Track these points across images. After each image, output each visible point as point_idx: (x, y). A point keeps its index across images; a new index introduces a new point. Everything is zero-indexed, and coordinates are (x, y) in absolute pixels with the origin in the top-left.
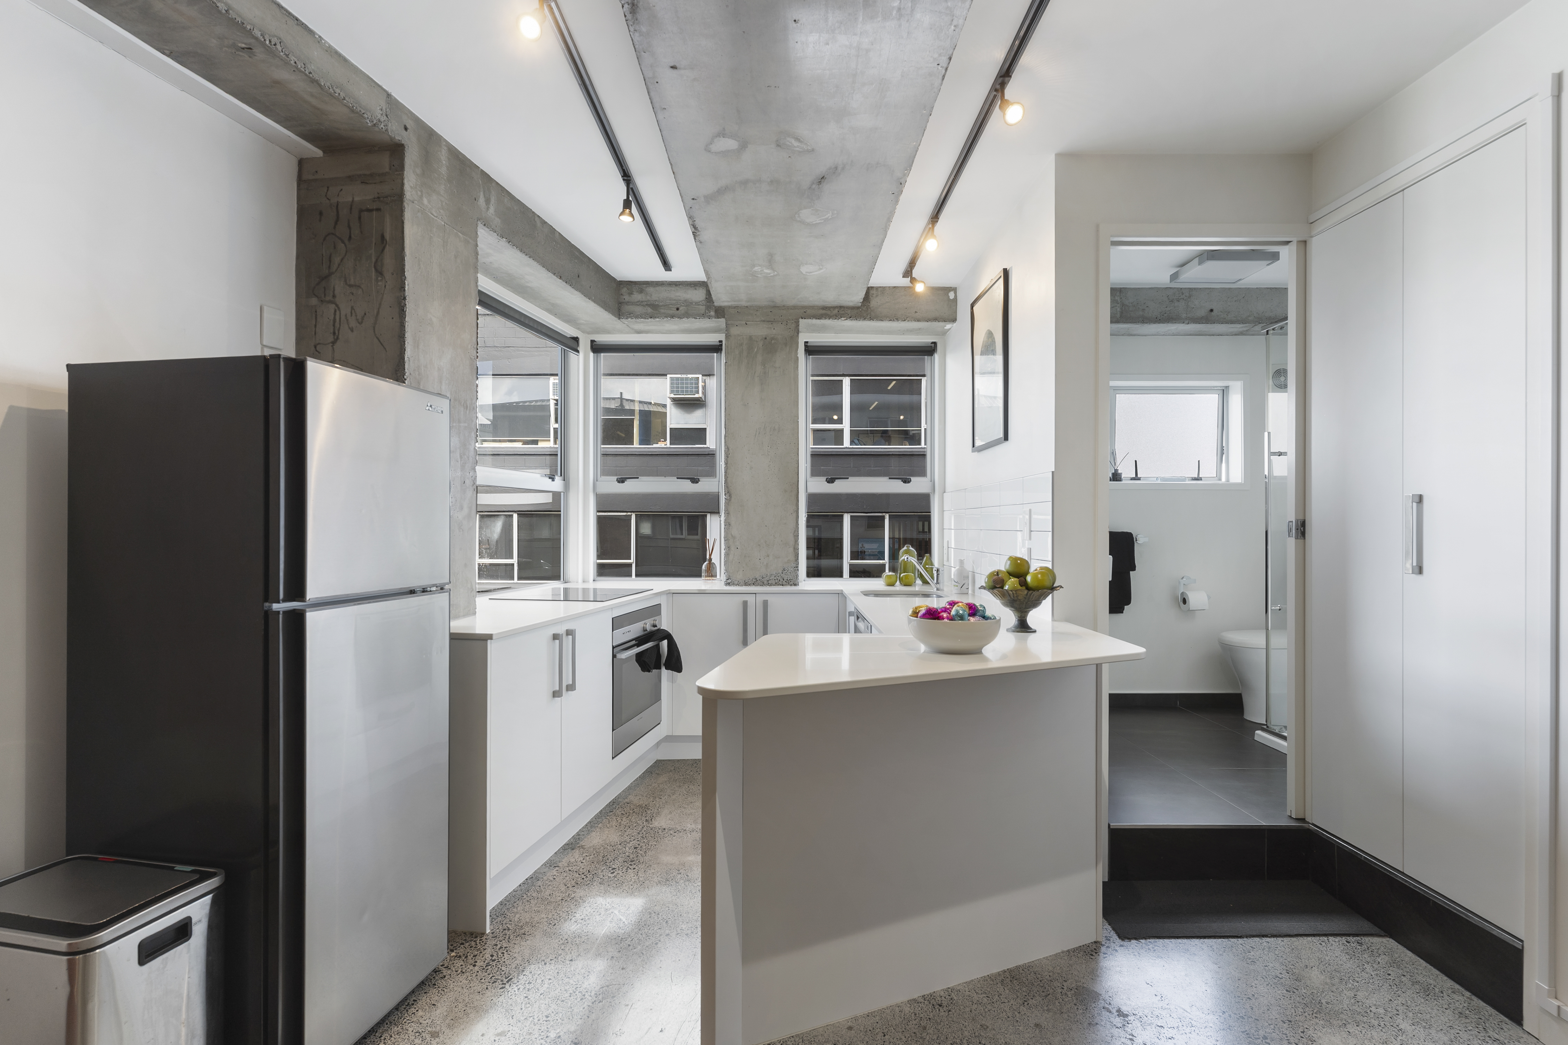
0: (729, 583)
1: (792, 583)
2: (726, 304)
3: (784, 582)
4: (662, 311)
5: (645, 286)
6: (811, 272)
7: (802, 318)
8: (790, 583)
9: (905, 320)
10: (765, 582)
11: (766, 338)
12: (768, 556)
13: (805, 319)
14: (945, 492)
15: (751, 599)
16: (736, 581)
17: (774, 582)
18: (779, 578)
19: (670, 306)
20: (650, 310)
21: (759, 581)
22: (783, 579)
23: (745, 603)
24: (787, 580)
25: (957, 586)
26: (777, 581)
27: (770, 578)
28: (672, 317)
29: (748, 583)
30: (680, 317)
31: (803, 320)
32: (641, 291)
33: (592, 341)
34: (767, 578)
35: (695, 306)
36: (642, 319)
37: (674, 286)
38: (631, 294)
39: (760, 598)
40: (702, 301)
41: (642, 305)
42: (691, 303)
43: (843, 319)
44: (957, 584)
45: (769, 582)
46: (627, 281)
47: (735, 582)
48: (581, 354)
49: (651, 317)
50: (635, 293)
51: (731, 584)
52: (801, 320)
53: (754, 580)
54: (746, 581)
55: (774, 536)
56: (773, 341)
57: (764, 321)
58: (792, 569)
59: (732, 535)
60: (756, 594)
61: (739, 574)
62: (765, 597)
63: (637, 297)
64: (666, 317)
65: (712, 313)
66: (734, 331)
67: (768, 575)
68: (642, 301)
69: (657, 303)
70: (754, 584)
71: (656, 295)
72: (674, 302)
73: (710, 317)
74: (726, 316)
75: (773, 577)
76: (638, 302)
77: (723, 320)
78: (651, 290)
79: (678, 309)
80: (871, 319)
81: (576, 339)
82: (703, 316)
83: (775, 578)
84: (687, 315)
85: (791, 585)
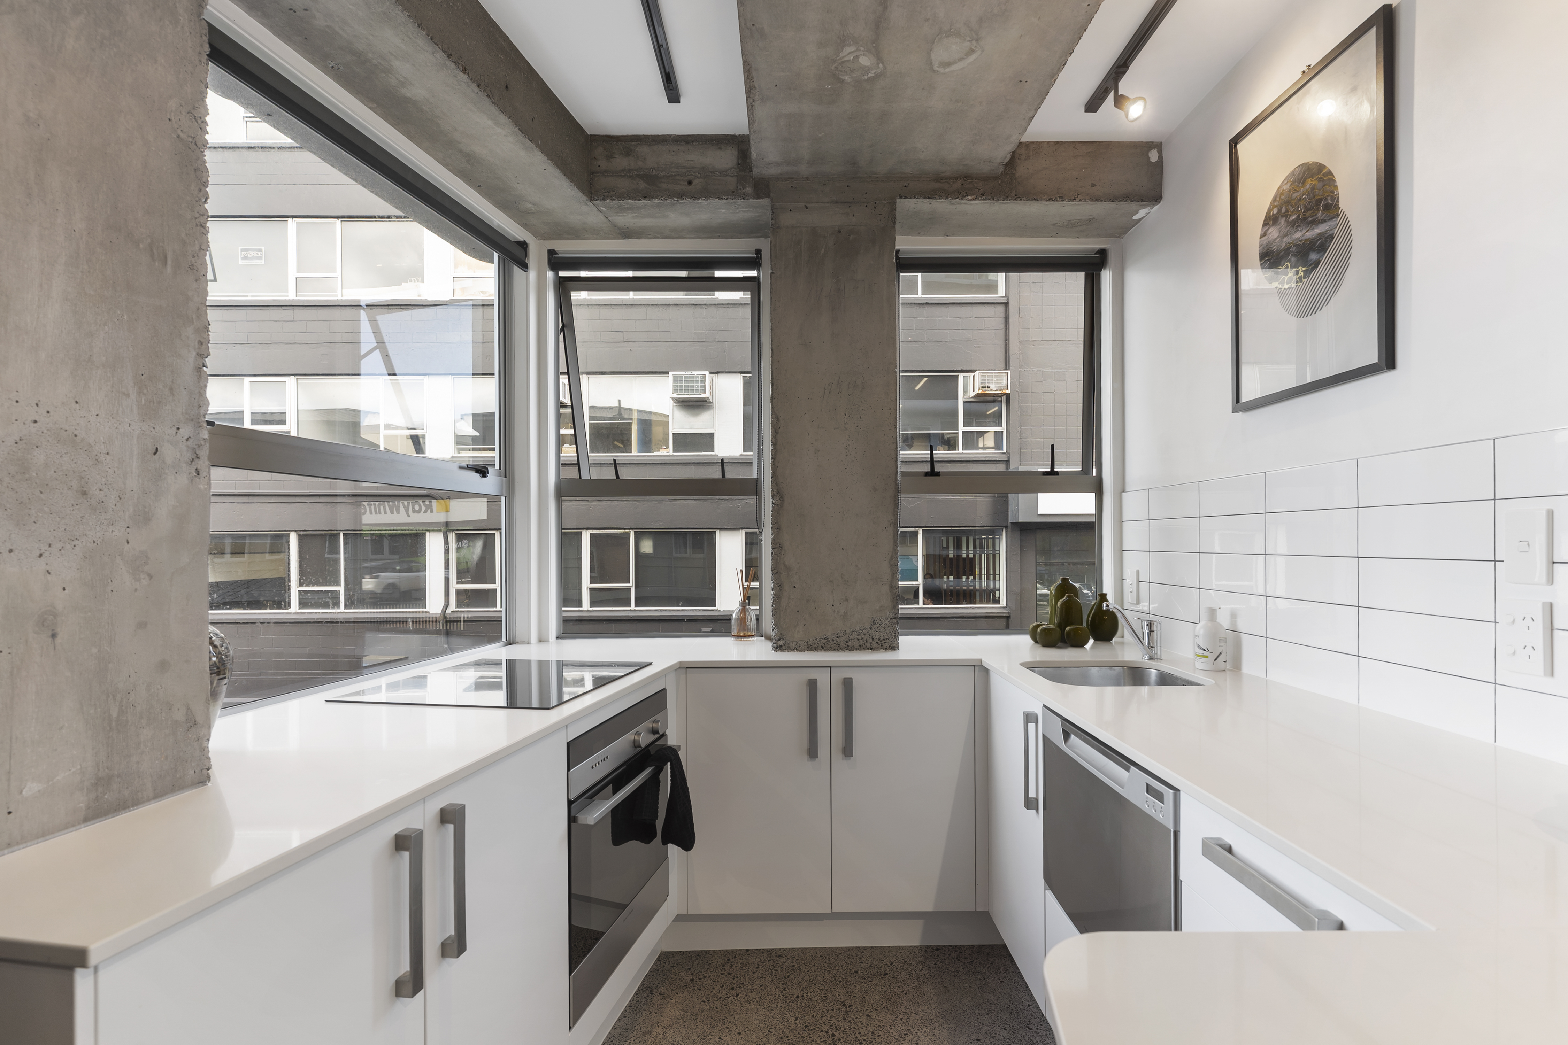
0: (781, 646)
1: (887, 645)
2: (772, 171)
3: (874, 643)
4: (664, 186)
5: (633, 143)
6: (949, 64)
7: (901, 197)
8: (885, 645)
9: (1074, 199)
10: (842, 644)
11: (840, 232)
12: (847, 600)
13: (905, 197)
14: (1124, 491)
15: (822, 677)
16: (792, 642)
17: (857, 644)
18: (865, 637)
19: (678, 177)
20: (642, 185)
21: (832, 642)
22: (873, 639)
23: (812, 685)
24: (879, 639)
25: (1207, 657)
26: (861, 642)
27: (851, 637)
28: (681, 196)
29: (814, 646)
30: (695, 196)
31: (903, 200)
32: (628, 153)
33: (551, 252)
34: (845, 638)
35: (719, 178)
36: (630, 201)
37: (684, 143)
38: (610, 157)
39: (839, 675)
40: (732, 168)
41: (630, 177)
42: (711, 172)
43: (970, 198)
44: (1206, 653)
45: (849, 644)
46: (603, 136)
47: (791, 644)
48: (532, 274)
49: (645, 197)
50: (616, 157)
51: (784, 648)
52: (898, 200)
53: (823, 641)
54: (810, 643)
55: (857, 566)
56: (851, 237)
57: (837, 202)
58: (887, 622)
59: (785, 565)
60: (830, 667)
61: (798, 632)
62: (848, 674)
63: (621, 162)
64: (671, 196)
65: (749, 190)
66: (787, 219)
67: (848, 631)
68: (629, 170)
69: (654, 173)
70: (823, 648)
71: (652, 159)
72: (684, 170)
73: (744, 197)
74: (772, 195)
75: (854, 636)
76: (622, 171)
77: (765, 202)
78: (644, 150)
79: (690, 183)
80: (1018, 197)
81: (523, 245)
82: (733, 194)
83: (859, 637)
84: (706, 193)
85: (886, 649)
